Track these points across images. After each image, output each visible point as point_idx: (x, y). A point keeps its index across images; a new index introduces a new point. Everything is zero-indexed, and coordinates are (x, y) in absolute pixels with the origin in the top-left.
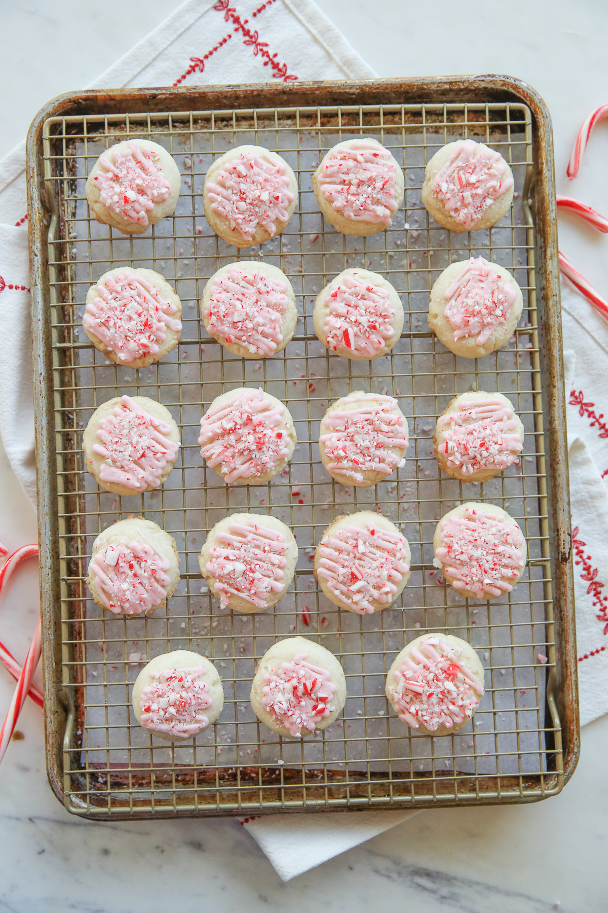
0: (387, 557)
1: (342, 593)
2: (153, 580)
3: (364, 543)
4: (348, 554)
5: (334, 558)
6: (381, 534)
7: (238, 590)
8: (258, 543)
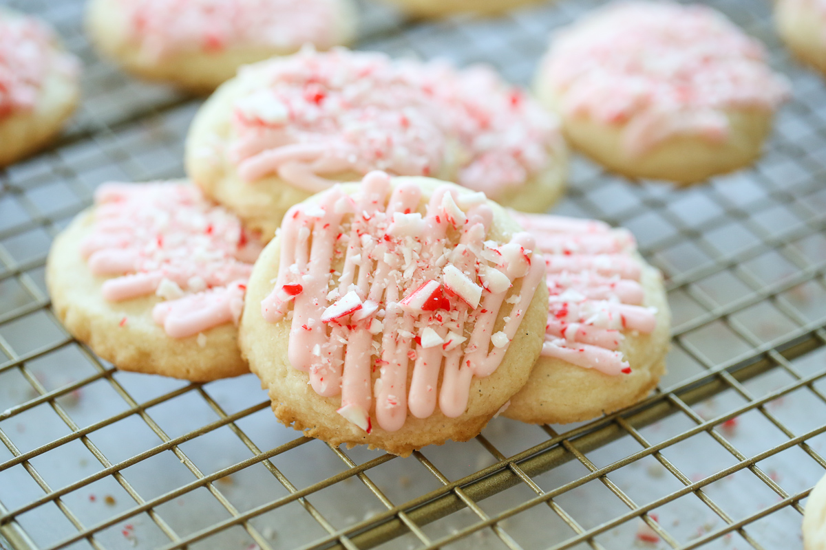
0: (353, 234)
1: (498, 326)
3: (330, 303)
4: (378, 337)
5: (401, 374)
6: (294, 268)
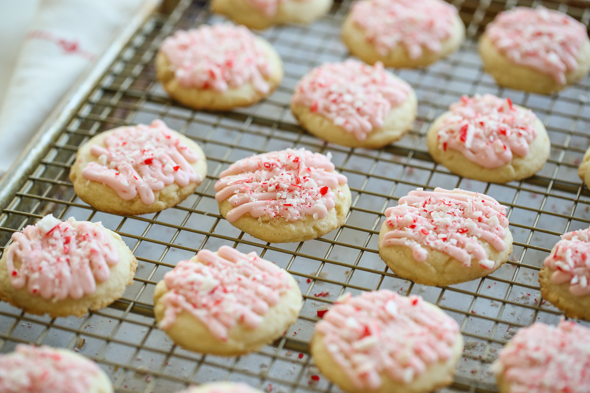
2: (87, 261)
7: (195, 306)
8: (249, 271)
